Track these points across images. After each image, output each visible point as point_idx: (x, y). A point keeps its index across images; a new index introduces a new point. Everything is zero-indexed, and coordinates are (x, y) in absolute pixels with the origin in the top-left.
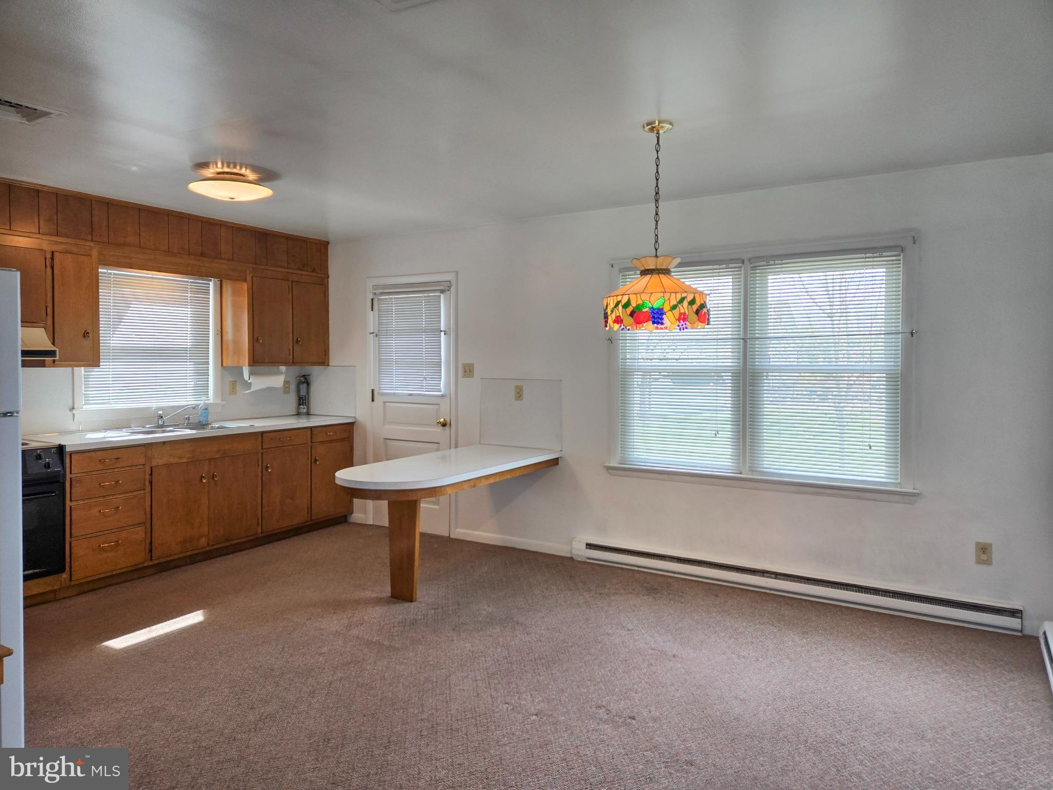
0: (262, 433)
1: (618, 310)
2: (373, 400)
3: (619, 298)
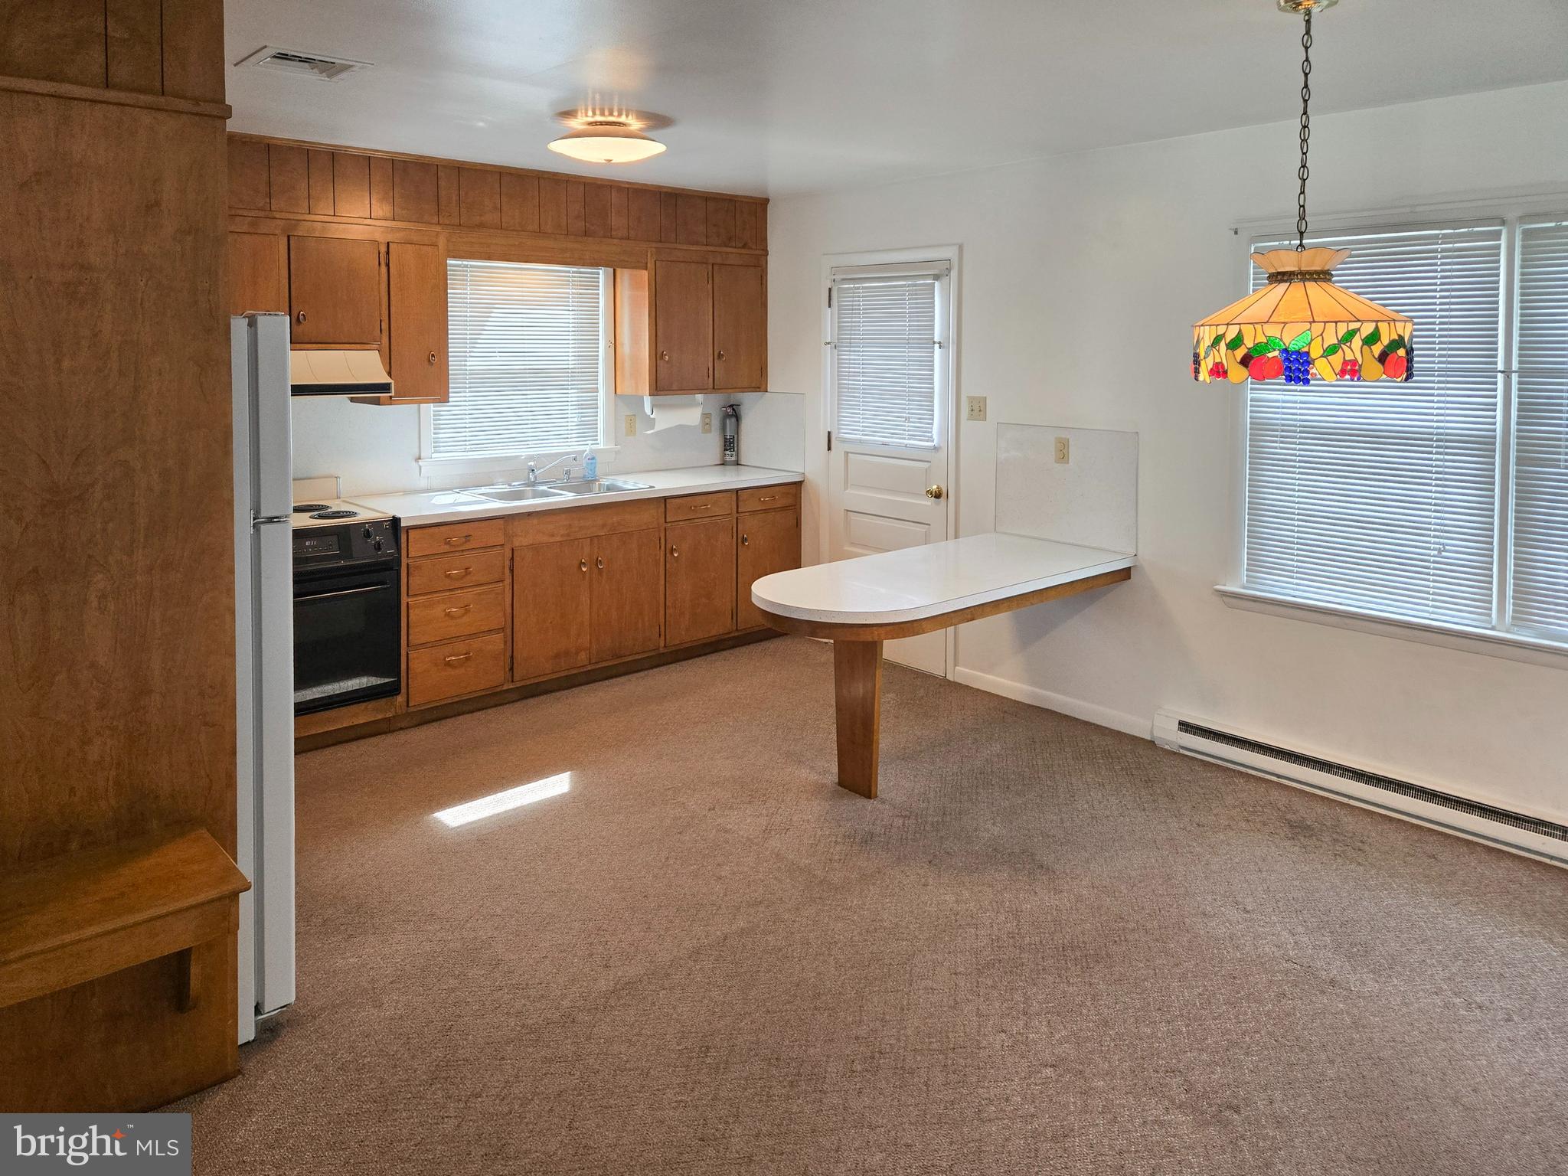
0: (665, 499)
1: (1218, 351)
2: (829, 449)
3: (1221, 330)
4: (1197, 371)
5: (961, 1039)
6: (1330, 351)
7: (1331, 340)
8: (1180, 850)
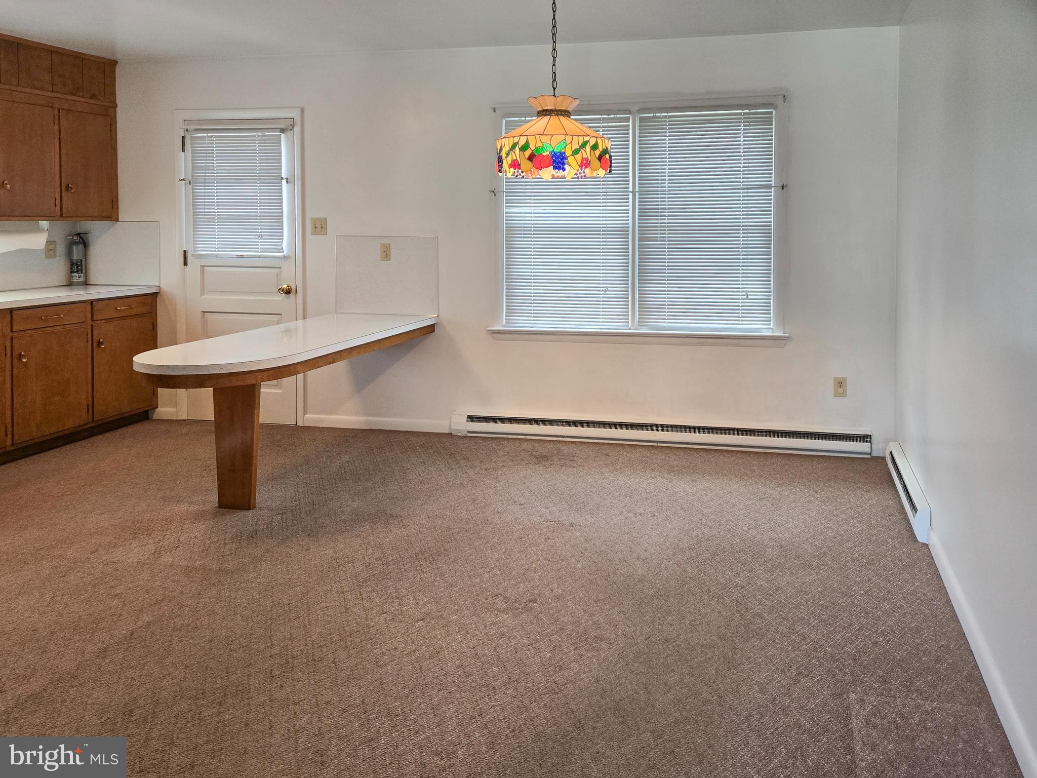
1: (515, 153)
2: (185, 264)
3: (516, 140)
4: (501, 167)
5: (355, 628)
6: (575, 152)
7: (576, 146)
8: (478, 485)
